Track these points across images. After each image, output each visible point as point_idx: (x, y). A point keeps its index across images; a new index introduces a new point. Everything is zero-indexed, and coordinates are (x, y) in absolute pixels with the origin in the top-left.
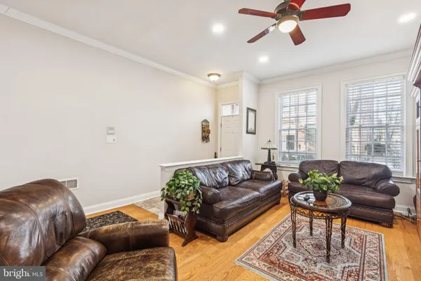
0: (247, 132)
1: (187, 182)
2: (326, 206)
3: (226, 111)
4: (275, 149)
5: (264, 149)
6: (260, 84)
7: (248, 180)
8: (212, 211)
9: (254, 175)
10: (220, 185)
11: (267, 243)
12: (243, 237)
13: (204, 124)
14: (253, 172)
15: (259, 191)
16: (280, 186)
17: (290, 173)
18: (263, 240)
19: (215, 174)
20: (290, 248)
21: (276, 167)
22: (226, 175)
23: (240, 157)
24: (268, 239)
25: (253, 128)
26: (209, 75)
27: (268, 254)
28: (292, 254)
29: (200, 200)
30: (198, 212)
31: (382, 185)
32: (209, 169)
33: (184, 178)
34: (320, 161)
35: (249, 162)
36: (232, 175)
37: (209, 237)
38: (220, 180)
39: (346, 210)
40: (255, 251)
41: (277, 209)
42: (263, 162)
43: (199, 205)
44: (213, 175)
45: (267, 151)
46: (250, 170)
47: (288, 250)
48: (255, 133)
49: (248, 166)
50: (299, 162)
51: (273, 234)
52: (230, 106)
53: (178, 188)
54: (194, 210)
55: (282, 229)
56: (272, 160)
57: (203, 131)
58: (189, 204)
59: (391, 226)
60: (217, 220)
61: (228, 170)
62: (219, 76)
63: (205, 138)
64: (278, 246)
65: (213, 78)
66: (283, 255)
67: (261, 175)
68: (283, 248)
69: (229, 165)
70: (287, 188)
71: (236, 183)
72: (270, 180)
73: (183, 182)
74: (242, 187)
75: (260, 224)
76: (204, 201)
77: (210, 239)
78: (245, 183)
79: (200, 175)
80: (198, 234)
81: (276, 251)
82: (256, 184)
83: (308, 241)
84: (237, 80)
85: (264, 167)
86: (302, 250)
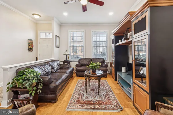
0: (56, 47)
1: (32, 76)
2: (96, 75)
3: (42, 35)
4: (69, 54)
5: (64, 54)
6: (61, 25)
7: (59, 69)
8: (49, 88)
9: (61, 66)
10: (47, 74)
11: (76, 96)
12: (64, 96)
13: (29, 41)
14: (61, 65)
15: (67, 73)
16: (73, 70)
17: (76, 64)
18: (74, 95)
19: (44, 68)
20: (85, 94)
21: (70, 62)
22: (50, 68)
23: (52, 58)
24: (75, 93)
25: (58, 45)
26: (33, 14)
27: (79, 100)
28: (87, 96)
29: (42, 85)
30: (41, 92)
31: (104, 64)
32: (41, 66)
33: (29, 73)
34: (85, 58)
35: (58, 60)
36: (52, 68)
37: (46, 103)
38: (47, 71)
39: (102, 75)
40: (73, 101)
41: (73, 79)
42: (64, 60)
43: (41, 87)
44: (43, 69)
45: (66, 55)
46: (59, 64)
47: (85, 95)
48: (59, 47)
49: (58, 62)
50: (78, 59)
51: (76, 91)
52: (44, 34)
53: (25, 80)
54: (38, 91)
55: (78, 87)
56: (68, 59)
57: (29, 45)
58: (35, 88)
59: (106, 77)
60: (51, 92)
61: (50, 65)
62: (40, 16)
63: (30, 49)
64: (81, 95)
65: (35, 16)
66: (84, 98)
67: (64, 66)
68: (83, 95)
69: (50, 63)
70: (75, 70)
71: (54, 72)
72: (68, 68)
73: (29, 76)
74: (58, 73)
75: (69, 88)
76: (44, 84)
77: (47, 104)
78: (58, 70)
79: (36, 69)
80: (39, 104)
81: (81, 97)
82: (64, 71)
83: (89, 89)
84: (51, 21)
85: (64, 62)
86: (89, 94)
